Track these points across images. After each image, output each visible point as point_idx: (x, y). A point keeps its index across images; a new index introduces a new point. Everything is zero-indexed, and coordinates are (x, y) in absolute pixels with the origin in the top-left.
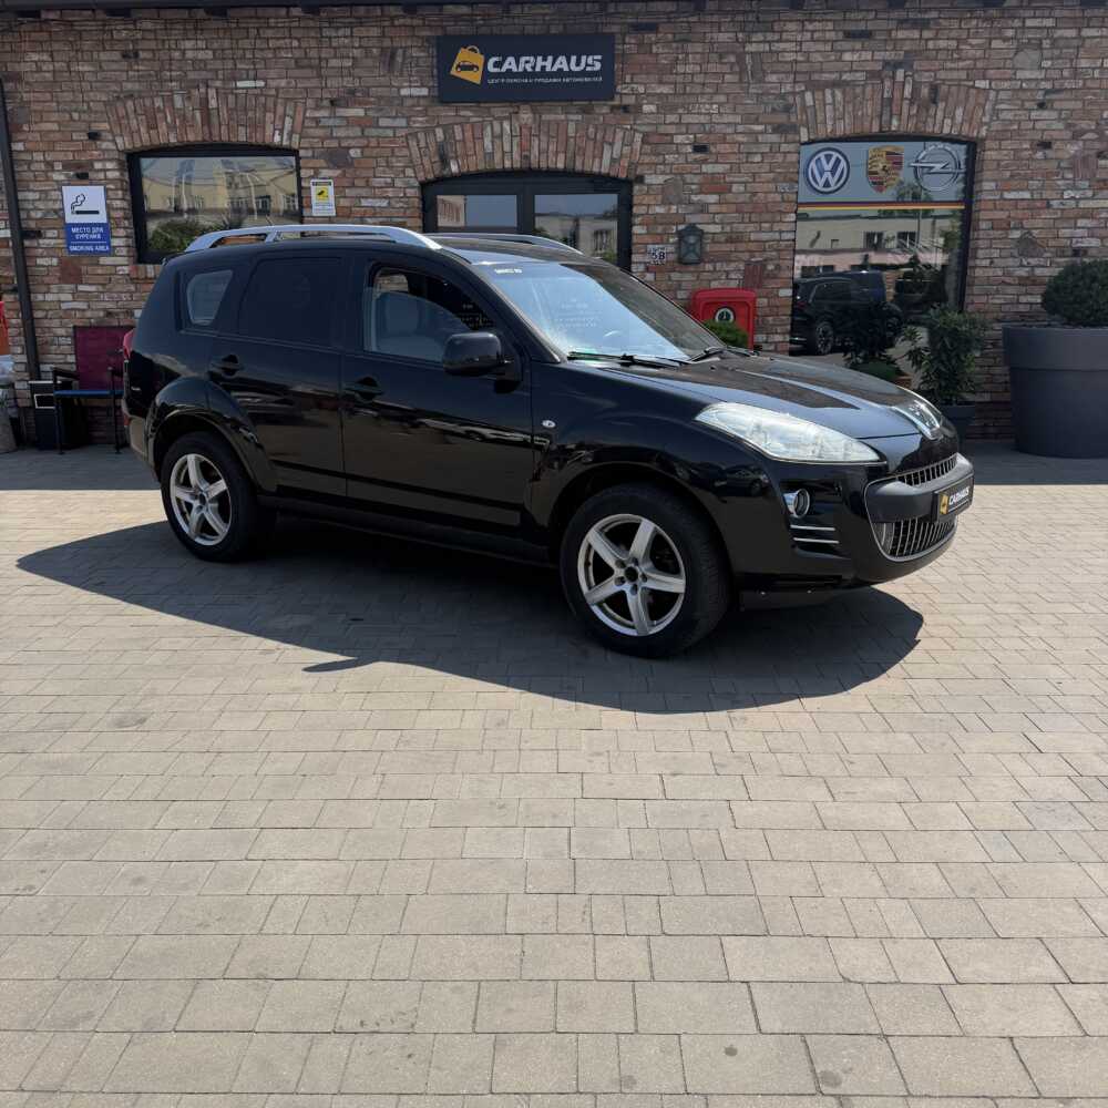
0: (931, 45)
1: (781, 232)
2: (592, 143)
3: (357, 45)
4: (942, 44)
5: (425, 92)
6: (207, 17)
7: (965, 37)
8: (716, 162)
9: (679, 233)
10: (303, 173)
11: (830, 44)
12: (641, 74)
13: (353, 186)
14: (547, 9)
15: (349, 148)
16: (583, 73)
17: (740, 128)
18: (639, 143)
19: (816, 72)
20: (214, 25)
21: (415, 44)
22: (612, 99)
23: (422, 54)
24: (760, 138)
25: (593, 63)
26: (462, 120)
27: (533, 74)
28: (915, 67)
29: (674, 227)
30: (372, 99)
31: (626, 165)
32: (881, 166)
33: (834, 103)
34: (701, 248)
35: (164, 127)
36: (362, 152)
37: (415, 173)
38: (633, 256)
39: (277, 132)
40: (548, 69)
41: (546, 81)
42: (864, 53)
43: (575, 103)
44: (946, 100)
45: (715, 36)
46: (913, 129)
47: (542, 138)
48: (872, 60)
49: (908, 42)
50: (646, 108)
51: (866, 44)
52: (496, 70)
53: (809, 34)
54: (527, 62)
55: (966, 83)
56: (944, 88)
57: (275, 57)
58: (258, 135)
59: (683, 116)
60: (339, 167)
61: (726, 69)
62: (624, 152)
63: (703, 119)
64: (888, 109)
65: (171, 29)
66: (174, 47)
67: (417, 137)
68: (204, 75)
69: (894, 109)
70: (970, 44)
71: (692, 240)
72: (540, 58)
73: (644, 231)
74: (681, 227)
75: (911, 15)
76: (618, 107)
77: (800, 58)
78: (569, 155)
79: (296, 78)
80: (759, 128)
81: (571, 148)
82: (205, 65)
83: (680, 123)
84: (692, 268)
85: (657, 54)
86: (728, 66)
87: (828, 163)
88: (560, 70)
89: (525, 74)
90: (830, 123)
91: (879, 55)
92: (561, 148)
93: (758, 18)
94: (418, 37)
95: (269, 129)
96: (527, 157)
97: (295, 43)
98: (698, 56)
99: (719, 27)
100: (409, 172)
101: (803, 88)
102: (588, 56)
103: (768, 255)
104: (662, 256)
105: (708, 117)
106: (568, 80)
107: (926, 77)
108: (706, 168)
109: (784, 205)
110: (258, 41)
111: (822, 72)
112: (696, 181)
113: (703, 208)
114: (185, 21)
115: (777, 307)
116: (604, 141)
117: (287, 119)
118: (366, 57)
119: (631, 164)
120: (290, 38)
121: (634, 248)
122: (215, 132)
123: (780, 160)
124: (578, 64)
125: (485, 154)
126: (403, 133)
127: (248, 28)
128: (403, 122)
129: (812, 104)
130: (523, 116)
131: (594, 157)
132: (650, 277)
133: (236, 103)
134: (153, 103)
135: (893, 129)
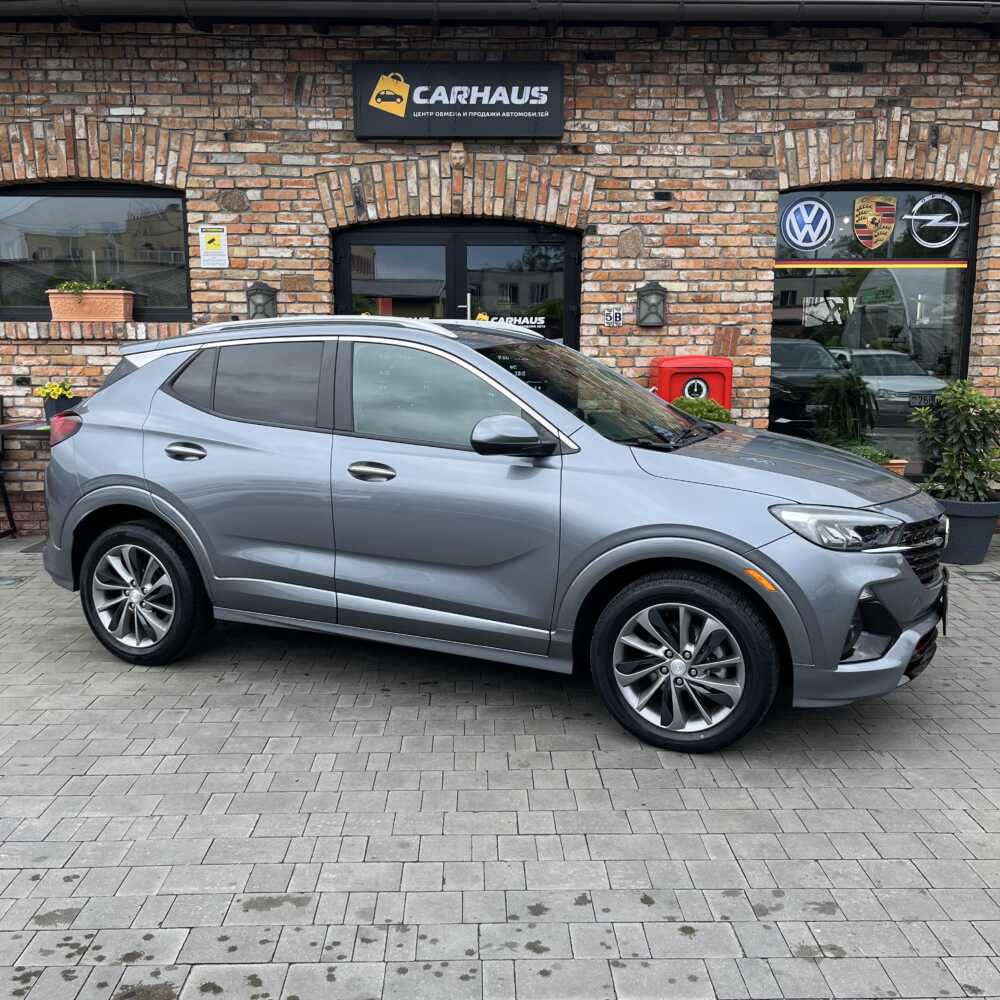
0: (931, 80)
1: (757, 292)
2: (535, 187)
3: (257, 69)
4: (943, 79)
5: (338, 125)
6: (74, 30)
7: (969, 71)
8: (682, 211)
9: (640, 293)
10: (191, 217)
11: (814, 77)
12: (594, 109)
13: (250, 232)
14: (482, 33)
15: (247, 189)
16: (526, 107)
17: (709, 173)
18: (592, 188)
19: (800, 109)
20: (83, 42)
21: (326, 70)
22: (560, 138)
23: (335, 82)
24: (733, 186)
25: (538, 95)
26: (384, 159)
27: (468, 107)
28: (912, 104)
29: (632, 285)
30: (276, 133)
31: (576, 213)
32: (870, 218)
33: (818, 146)
34: (664, 308)
35: (21, 160)
36: (262, 195)
37: (324, 217)
38: (582, 317)
39: (160, 169)
40: (485, 102)
41: (483, 115)
42: (853, 88)
43: (516, 141)
44: (948, 143)
45: (682, 66)
46: (910, 177)
47: (478, 181)
48: (864, 96)
49: (905, 76)
50: (599, 148)
51: (857, 78)
52: (424, 101)
53: (790, 67)
54: (460, 93)
55: (972, 124)
56: (946, 130)
57: (157, 82)
58: (136, 172)
59: (642, 158)
60: (235, 212)
61: (693, 104)
62: (574, 198)
63: (665, 162)
64: (883, 153)
65: (30, 46)
66: (35, 66)
67: (328, 178)
68: (70, 99)
69: (890, 153)
70: (978, 82)
71: (653, 299)
72: (475, 89)
73: (598, 289)
74: (641, 285)
75: (908, 47)
76: (567, 147)
77: (780, 94)
78: (508, 201)
79: (182, 106)
80: (732, 173)
81: (511, 193)
82: (72, 88)
83: (638, 166)
84: (653, 333)
85: (611, 86)
86: (696, 101)
87: (809, 214)
88: (499, 103)
89: (458, 107)
90: (813, 168)
91: (870, 91)
92: (501, 194)
93: (733, 46)
94: (331, 61)
95: (150, 165)
96: (459, 203)
97: (182, 65)
98: (660, 90)
99: (686, 55)
100: (318, 217)
101: (783, 128)
102: (532, 87)
103: (739, 318)
104: (618, 317)
105: (671, 160)
106: (508, 114)
107: (925, 116)
108: (670, 218)
109: (762, 260)
110: (135, 62)
111: (803, 109)
112: (656, 233)
113: (665, 264)
114: (48, 35)
115: (752, 377)
116: (549, 184)
117: (172, 153)
118: (268, 84)
119: (581, 211)
120: (176, 59)
121: (584, 308)
122: (83, 167)
123: (756, 209)
124: (520, 96)
125: (409, 197)
126: (311, 172)
127: (124, 47)
128: (311, 160)
129: (793, 146)
130: (454, 155)
131: (538, 203)
132: (603, 341)
133: (109, 134)
134: (8, 133)
135: (889, 175)
